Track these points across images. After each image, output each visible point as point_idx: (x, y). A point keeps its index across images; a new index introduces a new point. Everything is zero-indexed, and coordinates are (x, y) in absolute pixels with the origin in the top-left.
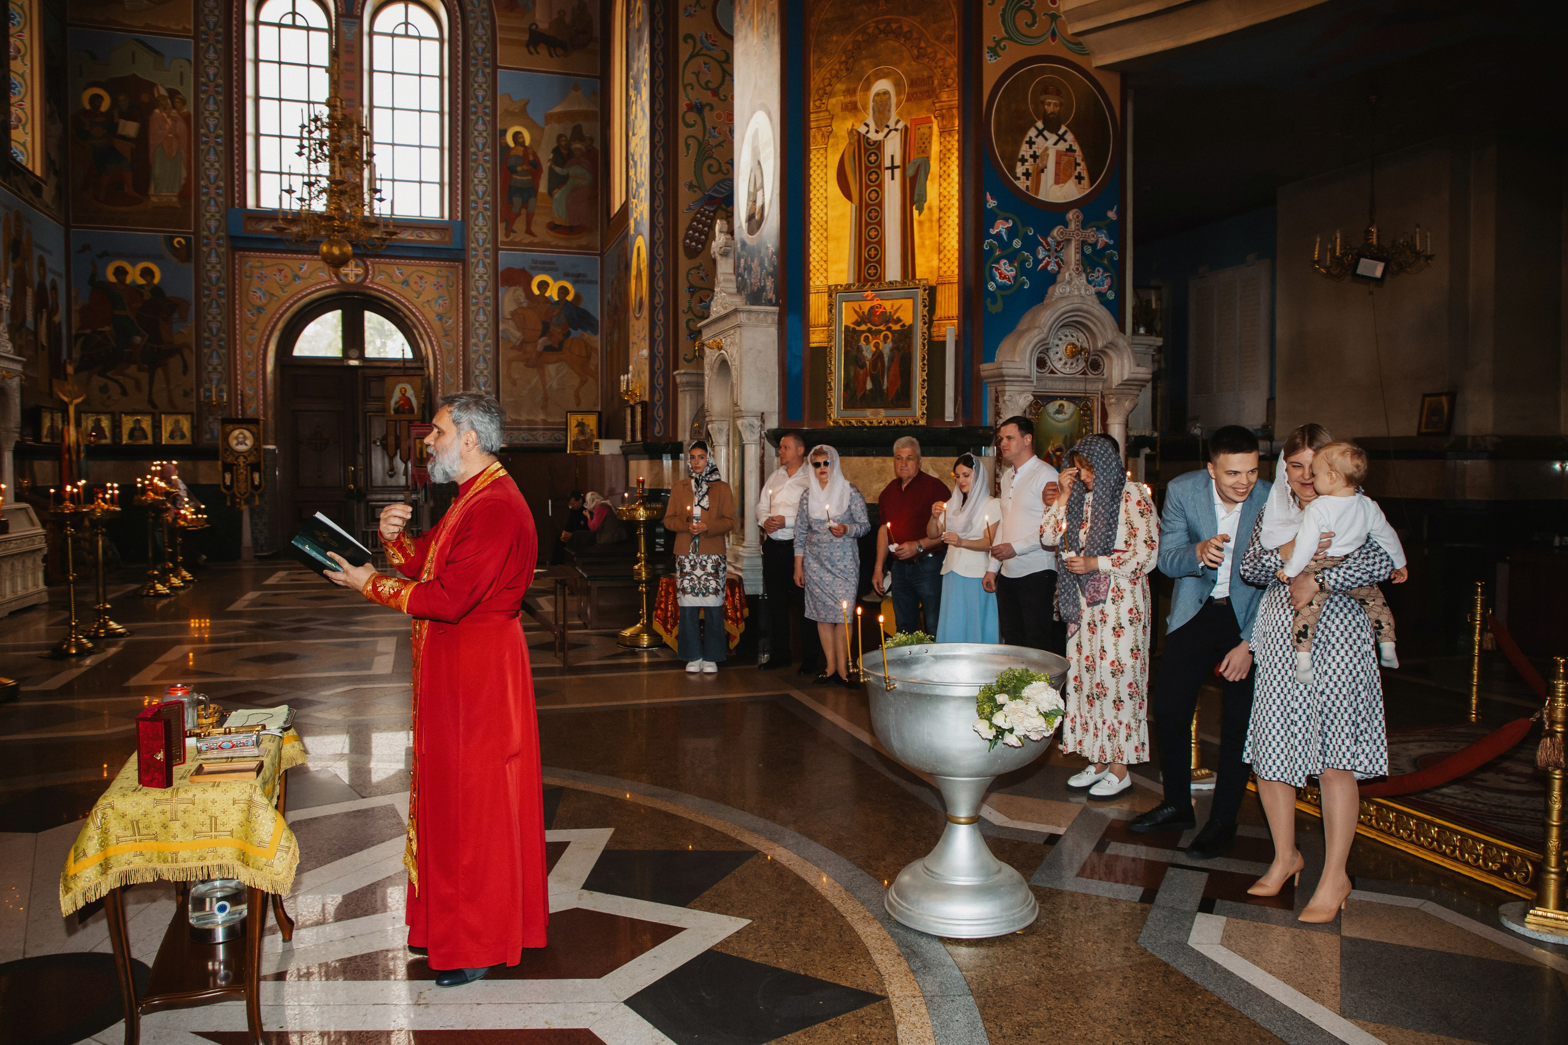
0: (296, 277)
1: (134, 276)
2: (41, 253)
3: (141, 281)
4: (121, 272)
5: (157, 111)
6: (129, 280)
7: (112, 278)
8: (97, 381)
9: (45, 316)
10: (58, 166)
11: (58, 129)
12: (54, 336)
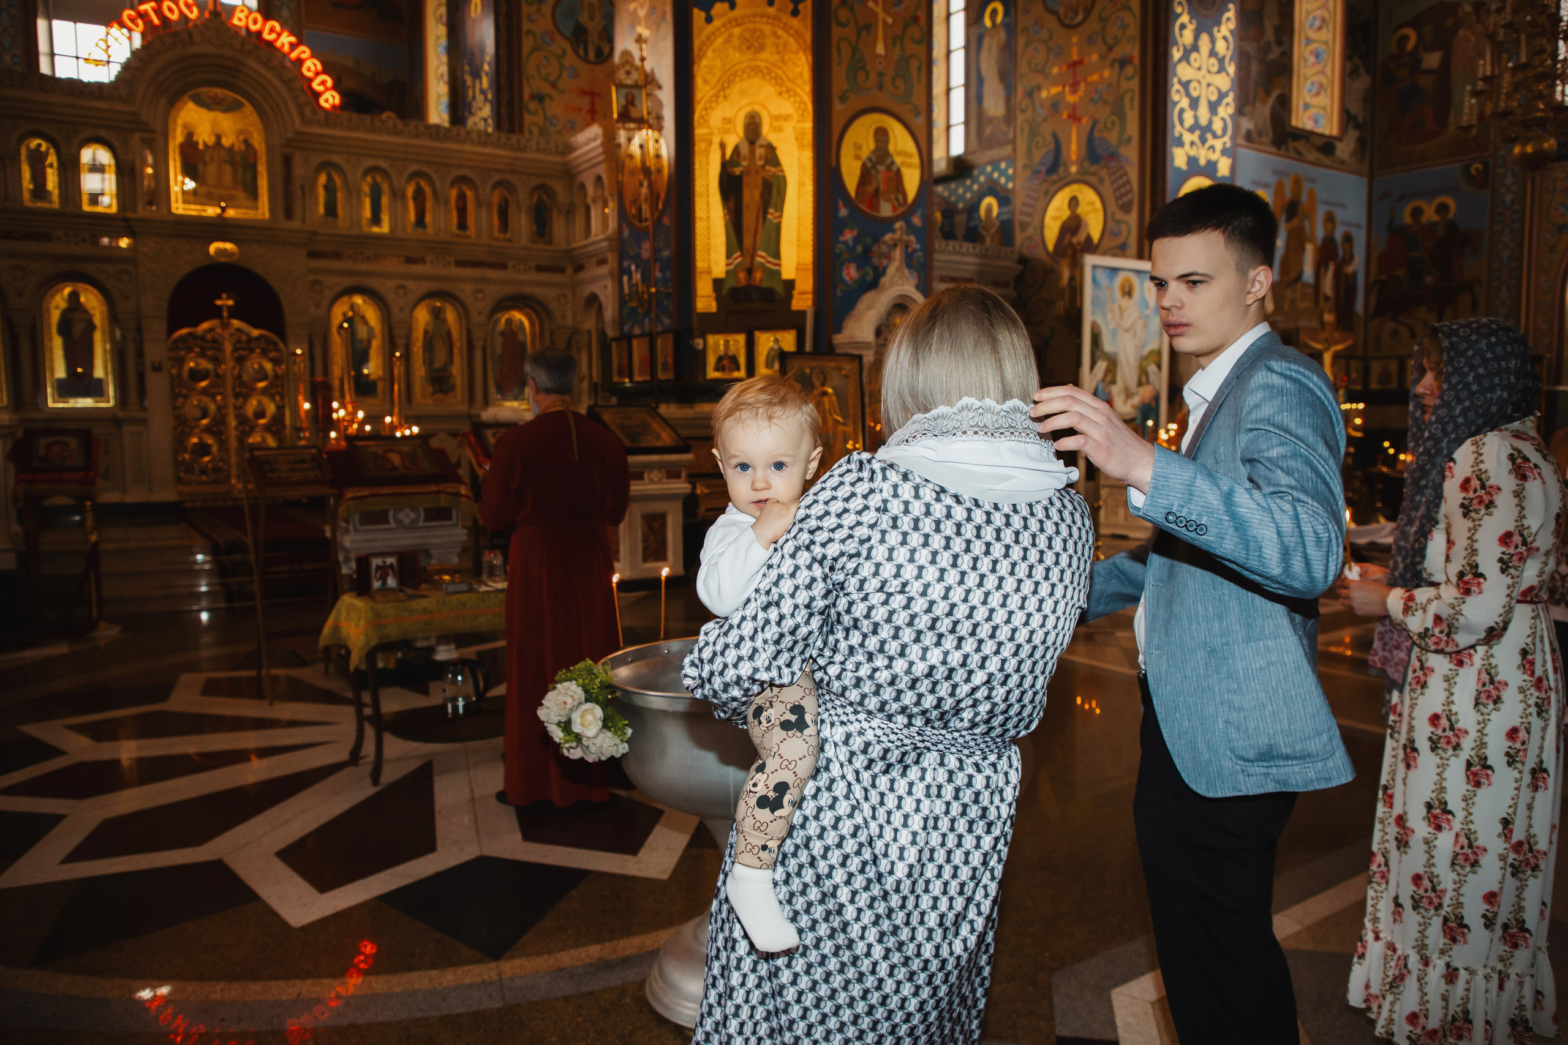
1: (1430, 215)
2: (1328, 208)
3: (1435, 218)
4: (1417, 212)
5: (1461, 32)
6: (1424, 219)
7: (1407, 219)
8: (1390, 326)
9: (1331, 268)
10: (1360, 120)
11: (1363, 83)
12: (1345, 286)
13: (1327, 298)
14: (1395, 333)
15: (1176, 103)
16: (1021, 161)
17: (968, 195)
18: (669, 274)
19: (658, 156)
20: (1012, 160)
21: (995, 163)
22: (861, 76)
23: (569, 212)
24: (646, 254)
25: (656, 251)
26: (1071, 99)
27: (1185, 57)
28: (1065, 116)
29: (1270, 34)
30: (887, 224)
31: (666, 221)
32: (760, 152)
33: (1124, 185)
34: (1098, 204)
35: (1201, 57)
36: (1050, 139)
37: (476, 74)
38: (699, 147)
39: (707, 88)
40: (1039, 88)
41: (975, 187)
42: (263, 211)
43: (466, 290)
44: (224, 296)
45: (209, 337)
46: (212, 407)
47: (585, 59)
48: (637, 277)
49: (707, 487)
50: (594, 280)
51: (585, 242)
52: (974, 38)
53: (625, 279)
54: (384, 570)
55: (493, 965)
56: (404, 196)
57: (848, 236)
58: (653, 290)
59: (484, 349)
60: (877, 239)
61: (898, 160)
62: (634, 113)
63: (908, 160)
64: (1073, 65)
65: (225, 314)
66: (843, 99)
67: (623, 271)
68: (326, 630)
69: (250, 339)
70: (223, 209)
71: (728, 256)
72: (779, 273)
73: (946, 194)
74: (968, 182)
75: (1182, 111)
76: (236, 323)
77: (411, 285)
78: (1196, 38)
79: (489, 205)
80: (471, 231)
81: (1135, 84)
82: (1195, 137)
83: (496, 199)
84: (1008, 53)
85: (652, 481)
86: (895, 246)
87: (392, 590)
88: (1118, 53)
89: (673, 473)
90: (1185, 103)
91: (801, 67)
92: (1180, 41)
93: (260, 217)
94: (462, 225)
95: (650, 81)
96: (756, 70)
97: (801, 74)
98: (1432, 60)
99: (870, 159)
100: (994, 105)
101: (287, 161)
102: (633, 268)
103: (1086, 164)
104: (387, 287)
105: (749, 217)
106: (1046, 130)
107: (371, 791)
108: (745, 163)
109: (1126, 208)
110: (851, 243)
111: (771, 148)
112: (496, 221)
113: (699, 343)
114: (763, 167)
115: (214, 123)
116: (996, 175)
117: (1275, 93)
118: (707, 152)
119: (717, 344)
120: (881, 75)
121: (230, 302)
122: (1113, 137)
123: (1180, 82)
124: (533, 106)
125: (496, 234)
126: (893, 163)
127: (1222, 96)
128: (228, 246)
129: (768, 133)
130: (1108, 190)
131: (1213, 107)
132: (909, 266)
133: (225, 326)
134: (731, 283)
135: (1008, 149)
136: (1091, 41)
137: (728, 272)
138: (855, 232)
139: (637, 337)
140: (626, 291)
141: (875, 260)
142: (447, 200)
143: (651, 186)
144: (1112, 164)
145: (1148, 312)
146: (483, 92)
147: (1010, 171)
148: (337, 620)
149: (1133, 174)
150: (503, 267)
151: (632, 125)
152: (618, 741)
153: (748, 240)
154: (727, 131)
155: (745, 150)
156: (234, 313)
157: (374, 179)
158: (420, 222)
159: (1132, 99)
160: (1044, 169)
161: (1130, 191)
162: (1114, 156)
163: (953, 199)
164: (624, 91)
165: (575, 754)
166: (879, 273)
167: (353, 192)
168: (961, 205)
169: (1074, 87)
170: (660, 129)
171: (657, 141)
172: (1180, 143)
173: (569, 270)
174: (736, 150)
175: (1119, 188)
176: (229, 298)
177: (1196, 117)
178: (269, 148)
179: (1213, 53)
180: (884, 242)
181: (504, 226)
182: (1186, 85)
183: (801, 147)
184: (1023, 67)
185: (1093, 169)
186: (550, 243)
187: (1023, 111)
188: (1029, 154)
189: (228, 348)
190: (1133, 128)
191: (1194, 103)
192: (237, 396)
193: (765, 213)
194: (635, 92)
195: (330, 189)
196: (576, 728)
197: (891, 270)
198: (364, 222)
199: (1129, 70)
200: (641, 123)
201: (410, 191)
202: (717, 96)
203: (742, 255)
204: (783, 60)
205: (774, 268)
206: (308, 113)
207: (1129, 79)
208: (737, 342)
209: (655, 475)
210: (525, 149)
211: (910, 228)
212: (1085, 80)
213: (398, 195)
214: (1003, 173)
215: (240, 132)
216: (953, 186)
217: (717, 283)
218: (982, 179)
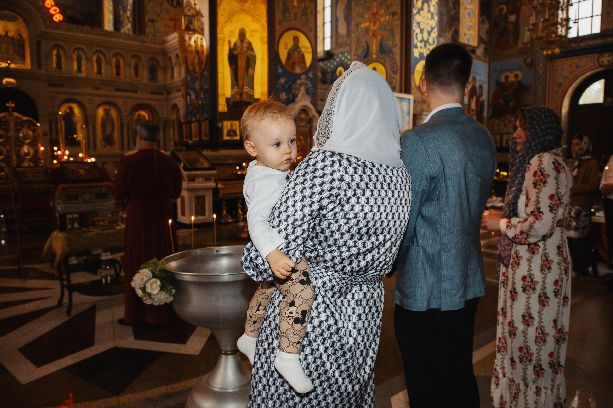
0: (578, 67)
1: (512, 78)
3: (514, 80)
4: (507, 77)
5: (523, 8)
6: (510, 80)
7: (503, 80)
8: (497, 122)
10: (485, 40)
11: (486, 26)
12: (480, 105)
13: (473, 110)
14: (499, 125)
15: (414, 31)
16: (353, 53)
17: (332, 66)
18: (207, 95)
19: (202, 46)
20: (349, 52)
21: (343, 53)
22: (287, 15)
23: (165, 69)
24: (197, 87)
25: (201, 86)
26: (373, 28)
27: (418, 12)
28: (371, 35)
29: (451, 5)
30: (298, 76)
31: (206, 73)
32: (245, 45)
33: (394, 63)
34: (384, 71)
35: (424, 13)
36: (364, 44)
37: (125, 10)
38: (220, 42)
39: (223, 17)
40: (360, 23)
41: (335, 63)
42: (28, 65)
43: (120, 102)
44: (10, 102)
45: (3, 120)
46: (5, 151)
47: (172, 5)
48: (193, 97)
49: (223, 185)
50: (176, 98)
51: (171, 82)
52: (334, 3)
53: (188, 97)
54: (72, 220)
55: (116, 398)
56: (92, 61)
57: (282, 81)
58: (200, 102)
59: (128, 127)
60: (294, 82)
61: (303, 50)
62: (192, 27)
63: (307, 50)
64: (374, 14)
65: (11, 110)
66: (280, 24)
67: (187, 94)
68: (46, 247)
69: (22, 121)
70: (9, 64)
71: (232, 88)
72: (253, 96)
73: (323, 65)
74: (332, 61)
75: (417, 34)
76: (16, 114)
77: (96, 99)
78: (423, 5)
79: (130, 65)
80: (122, 76)
81: (398, 22)
82: (422, 44)
83: (133, 63)
84: (348, 9)
85: (199, 182)
86: (302, 85)
87: (76, 229)
88: (392, 10)
89: (208, 178)
90: (418, 31)
91: (262, 10)
92: (416, 6)
93: (26, 68)
94: (118, 74)
95: (198, 14)
96: (243, 11)
97: (262, 13)
98: (512, 18)
99: (291, 49)
100: (342, 30)
101: (39, 44)
102: (192, 93)
103: (379, 54)
104: (84, 100)
105: (241, 72)
106: (363, 40)
107: (67, 318)
108: (239, 50)
109: (395, 72)
110: (283, 83)
111: (250, 44)
112: (133, 72)
113: (220, 125)
114: (247, 51)
115: (5, 26)
116: (343, 58)
117: (453, 28)
118: (223, 44)
119: (227, 125)
120: (296, 14)
121: (13, 105)
122: (390, 44)
123: (416, 22)
124: (150, 24)
125: (133, 77)
126: (301, 51)
127: (433, 29)
128: (12, 80)
129: (249, 38)
130: (388, 65)
131: (429, 33)
132: (308, 94)
133: (11, 115)
134: (233, 100)
135: (348, 48)
136: (381, 5)
137: (232, 95)
138: (285, 79)
139: (194, 122)
140: (189, 102)
141: (293, 91)
142: (111, 63)
143: (199, 59)
144: (390, 55)
145: (404, 114)
146: (128, 18)
147: (349, 57)
148: (51, 242)
149: (398, 59)
150: (136, 92)
151: (191, 32)
152: (167, 296)
153: (240, 82)
154: (231, 36)
155: (239, 44)
156: (15, 109)
157: (78, 53)
158: (99, 72)
159: (397, 29)
160: (362, 56)
161: (397, 66)
162: (390, 51)
163: (326, 68)
164: (187, 18)
165: (149, 302)
166: (295, 96)
167: (69, 58)
168: (329, 70)
169: (375, 23)
170: (202, 33)
171: (201, 39)
172: (416, 47)
173: (165, 94)
174: (235, 44)
175: (392, 64)
176: (12, 103)
177: (422, 37)
178: (30, 38)
179: (429, 11)
180: (297, 84)
181: (137, 74)
182: (419, 24)
183: (263, 43)
184: (354, 15)
185: (382, 56)
186: (157, 82)
187: (354, 32)
188: (356, 50)
189: (12, 125)
190: (398, 40)
191: (422, 31)
192: (16, 146)
193: (248, 70)
194: (192, 18)
195: (58, 57)
196: (148, 290)
197: (300, 95)
198: (74, 71)
199: (396, 17)
200: (195, 31)
201: (95, 58)
202: (227, 21)
203: (238, 88)
204: (255, 7)
205: (251, 93)
206: (48, 23)
207: (396, 20)
208: (236, 124)
209: (200, 180)
210: (145, 42)
211: (308, 78)
212: (379, 20)
213: (89, 60)
214: (346, 57)
215: (17, 31)
216: (326, 62)
217: (228, 100)
218: (338, 60)
